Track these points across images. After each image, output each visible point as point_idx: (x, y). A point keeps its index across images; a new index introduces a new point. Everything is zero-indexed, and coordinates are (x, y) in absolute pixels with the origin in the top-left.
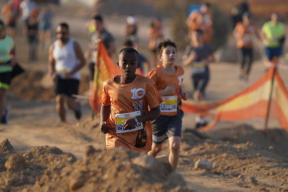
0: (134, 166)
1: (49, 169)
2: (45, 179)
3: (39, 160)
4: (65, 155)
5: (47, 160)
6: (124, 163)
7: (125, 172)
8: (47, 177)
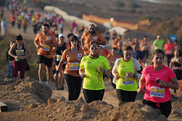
0: (142, 111)
1: (101, 112)
2: (99, 116)
3: (96, 107)
4: (109, 105)
5: (100, 107)
6: (137, 110)
7: (137, 114)
8: (100, 115)
